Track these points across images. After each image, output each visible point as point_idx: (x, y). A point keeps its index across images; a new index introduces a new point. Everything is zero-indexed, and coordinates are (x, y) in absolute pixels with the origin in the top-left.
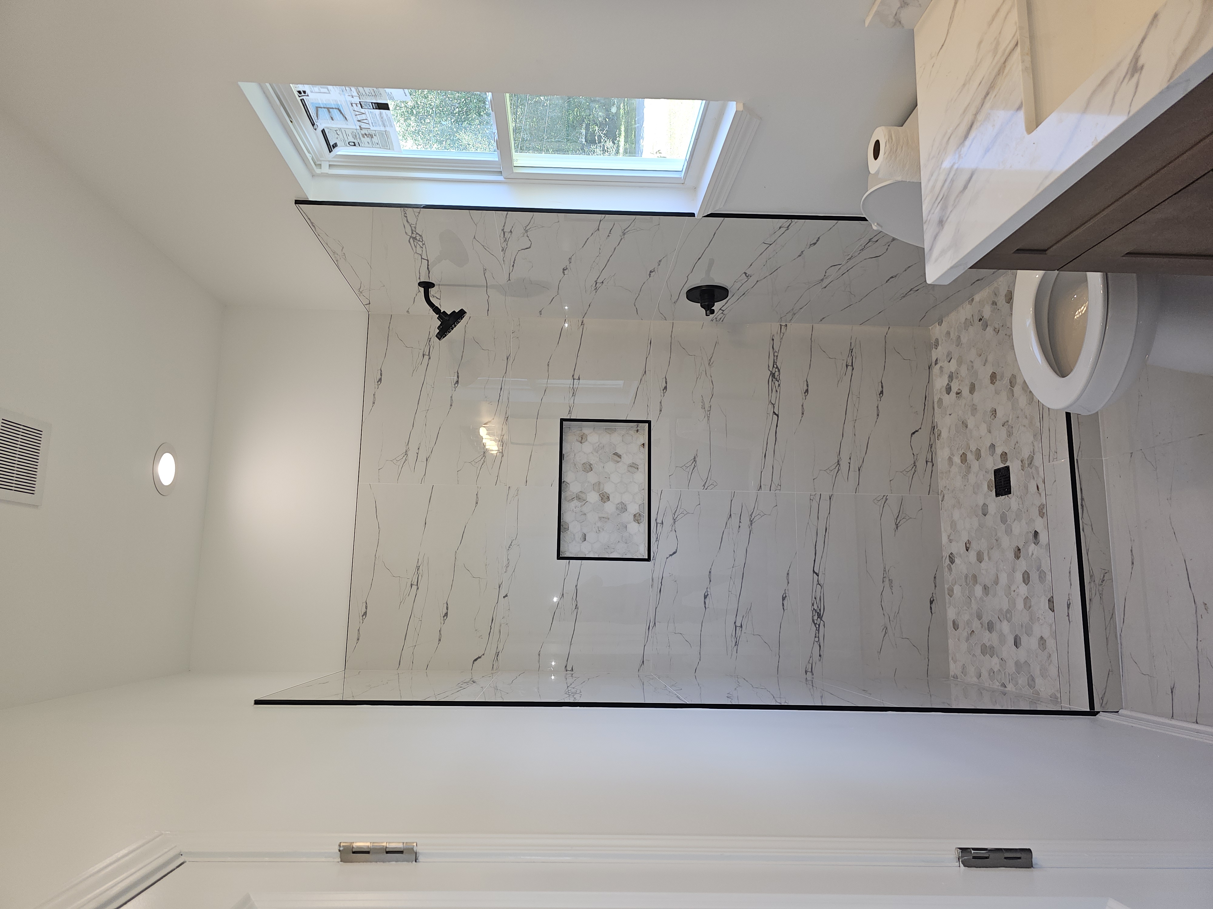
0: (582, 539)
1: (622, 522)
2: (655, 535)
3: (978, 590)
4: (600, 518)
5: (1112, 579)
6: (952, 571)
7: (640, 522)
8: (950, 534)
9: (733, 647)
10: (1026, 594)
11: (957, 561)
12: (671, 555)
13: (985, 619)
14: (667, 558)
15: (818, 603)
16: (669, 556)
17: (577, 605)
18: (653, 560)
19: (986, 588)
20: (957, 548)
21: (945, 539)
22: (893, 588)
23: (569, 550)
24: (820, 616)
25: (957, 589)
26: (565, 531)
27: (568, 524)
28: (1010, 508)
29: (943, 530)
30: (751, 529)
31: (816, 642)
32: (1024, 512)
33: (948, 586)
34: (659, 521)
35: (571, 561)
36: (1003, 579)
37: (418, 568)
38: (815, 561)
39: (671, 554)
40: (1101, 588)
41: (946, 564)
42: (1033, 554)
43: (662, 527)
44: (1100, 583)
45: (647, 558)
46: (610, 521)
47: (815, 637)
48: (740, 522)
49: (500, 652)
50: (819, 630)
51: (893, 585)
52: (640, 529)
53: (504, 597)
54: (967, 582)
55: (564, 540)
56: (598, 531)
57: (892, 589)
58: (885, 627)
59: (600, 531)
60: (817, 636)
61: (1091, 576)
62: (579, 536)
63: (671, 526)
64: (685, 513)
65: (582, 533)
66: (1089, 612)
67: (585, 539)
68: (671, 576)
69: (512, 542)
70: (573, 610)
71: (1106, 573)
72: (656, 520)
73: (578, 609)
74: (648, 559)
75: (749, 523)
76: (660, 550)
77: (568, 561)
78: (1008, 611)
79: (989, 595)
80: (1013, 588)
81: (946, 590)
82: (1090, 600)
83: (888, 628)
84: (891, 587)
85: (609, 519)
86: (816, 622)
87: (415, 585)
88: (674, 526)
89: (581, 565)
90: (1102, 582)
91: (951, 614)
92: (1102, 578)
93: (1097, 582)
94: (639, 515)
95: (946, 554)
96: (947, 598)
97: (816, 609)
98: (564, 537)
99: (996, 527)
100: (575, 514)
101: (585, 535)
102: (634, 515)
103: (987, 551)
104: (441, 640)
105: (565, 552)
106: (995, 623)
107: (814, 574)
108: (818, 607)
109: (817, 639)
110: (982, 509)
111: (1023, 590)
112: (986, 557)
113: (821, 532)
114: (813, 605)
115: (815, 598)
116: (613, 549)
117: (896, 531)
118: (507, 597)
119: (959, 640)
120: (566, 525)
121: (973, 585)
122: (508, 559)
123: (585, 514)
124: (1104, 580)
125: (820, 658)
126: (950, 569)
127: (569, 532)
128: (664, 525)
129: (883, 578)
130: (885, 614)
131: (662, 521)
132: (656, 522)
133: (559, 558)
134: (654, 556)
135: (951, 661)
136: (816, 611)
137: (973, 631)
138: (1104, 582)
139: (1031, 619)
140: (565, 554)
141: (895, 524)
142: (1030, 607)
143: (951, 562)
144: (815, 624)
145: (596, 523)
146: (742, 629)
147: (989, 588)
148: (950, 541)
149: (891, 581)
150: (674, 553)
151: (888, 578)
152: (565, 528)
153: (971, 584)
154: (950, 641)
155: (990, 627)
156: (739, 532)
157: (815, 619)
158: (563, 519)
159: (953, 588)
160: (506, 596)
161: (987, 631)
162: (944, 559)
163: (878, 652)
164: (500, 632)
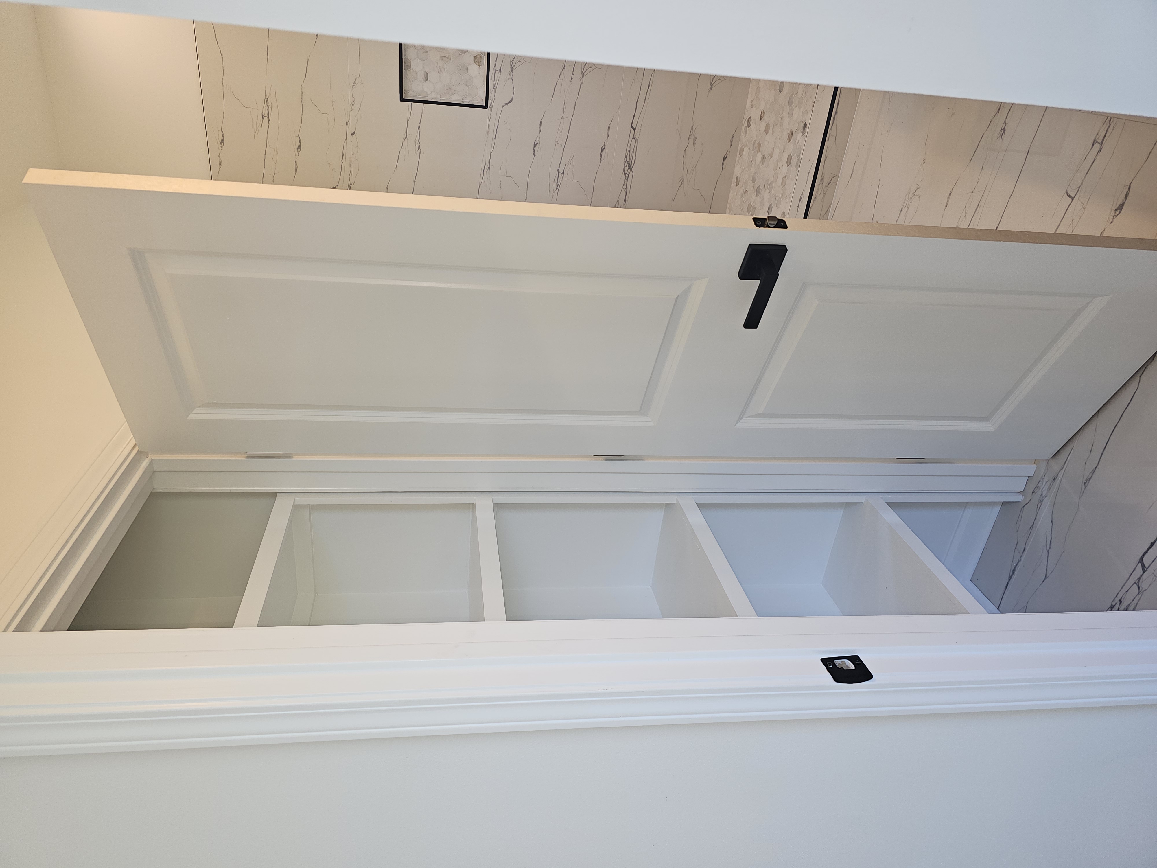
0: (424, 78)
1: (463, 64)
2: (493, 82)
3: (759, 156)
4: (442, 57)
5: (836, 182)
6: (746, 134)
7: (480, 64)
8: (753, 100)
9: (554, 191)
10: (785, 174)
11: (752, 126)
12: (507, 104)
13: (757, 184)
14: (503, 106)
15: (630, 156)
16: (505, 105)
17: (420, 146)
18: (490, 107)
19: (763, 157)
20: (755, 114)
21: (749, 103)
22: (696, 145)
23: (413, 90)
24: (630, 167)
25: (746, 151)
26: (408, 69)
27: (411, 61)
28: (797, 93)
29: (750, 93)
30: (582, 82)
31: (624, 189)
32: (804, 102)
33: (741, 146)
34: (498, 68)
35: (413, 103)
36: (776, 156)
37: (267, 100)
38: (634, 116)
39: (507, 102)
40: (825, 190)
41: (745, 126)
42: (798, 142)
43: (500, 75)
44: (827, 185)
45: (485, 105)
46: (451, 61)
47: (624, 185)
48: (573, 74)
49: (353, 184)
50: (627, 179)
51: (696, 142)
52: (480, 71)
53: (352, 134)
54: (753, 148)
55: (407, 78)
56: (439, 71)
57: (694, 146)
58: (682, 179)
59: (441, 71)
60: (625, 184)
61: (822, 179)
62: (421, 75)
63: (509, 74)
64: (523, 61)
65: (424, 72)
66: (811, 207)
67: (428, 78)
68: (505, 124)
69: (355, 80)
70: (416, 151)
71: (834, 177)
72: (495, 66)
73: (421, 150)
74: (486, 107)
75: (581, 75)
76: (497, 98)
77: (411, 103)
78: (771, 183)
79: (764, 165)
80: (779, 166)
81: (739, 149)
82: (815, 198)
83: (684, 180)
84: (694, 144)
85: (450, 59)
86: (626, 172)
87: (266, 116)
88: (511, 74)
89: (423, 108)
90: (828, 184)
91: (737, 171)
92: (829, 181)
93: (824, 184)
94: (480, 56)
95: (746, 117)
96: (737, 156)
97: (628, 161)
98: (407, 75)
99: (784, 106)
100: (417, 51)
101: (427, 74)
102: (475, 57)
103: (773, 126)
104: (298, 170)
105: (408, 90)
106: (762, 189)
107: (632, 129)
108: (630, 159)
109: (625, 187)
110: (780, 85)
111: (785, 169)
112: (771, 131)
113: (644, 89)
114: (626, 157)
115: (629, 151)
116: (454, 90)
117: (710, 91)
118: (354, 135)
119: (736, 194)
120: (408, 62)
121: (757, 152)
122: (353, 97)
123: (427, 52)
124: (830, 183)
125: (625, 202)
126: (746, 132)
127: (411, 70)
128: (502, 73)
129: (690, 135)
130: (684, 168)
131: (500, 69)
132: (495, 69)
133: (402, 99)
134: (491, 104)
135: (728, 209)
136: (628, 163)
137: (747, 190)
138: (830, 184)
139: (782, 195)
140: (409, 93)
141: (710, 84)
142: (784, 186)
143: (748, 126)
144: (625, 174)
145: (438, 63)
146: (563, 175)
147: (765, 158)
148: (752, 106)
149: (695, 138)
150: (510, 102)
151: (694, 136)
152: (407, 66)
153: (755, 150)
154: (731, 193)
155: (758, 192)
156: (570, 84)
157: (626, 169)
158: (405, 56)
159: (743, 149)
160: (354, 133)
161: (755, 194)
162: (744, 120)
163: (672, 200)
164: (351, 166)
